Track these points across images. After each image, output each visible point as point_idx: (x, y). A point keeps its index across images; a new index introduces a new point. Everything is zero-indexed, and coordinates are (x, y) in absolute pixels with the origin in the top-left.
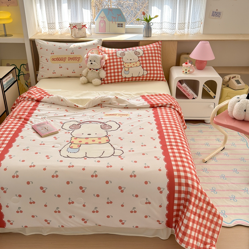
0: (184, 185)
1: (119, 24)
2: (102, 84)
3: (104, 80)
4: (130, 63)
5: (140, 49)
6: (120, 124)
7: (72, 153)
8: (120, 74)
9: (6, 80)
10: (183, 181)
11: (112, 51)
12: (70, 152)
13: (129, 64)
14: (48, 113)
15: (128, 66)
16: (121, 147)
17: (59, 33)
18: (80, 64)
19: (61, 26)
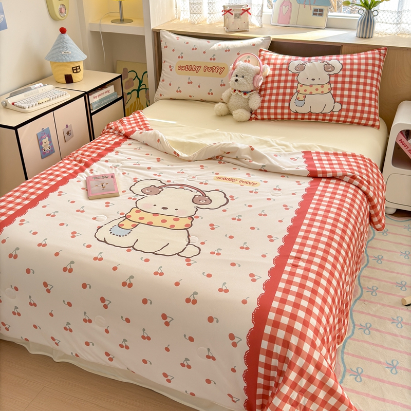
0: (281, 342)
1: (316, 10)
2: (251, 119)
3: (256, 114)
4: (311, 86)
5: (338, 60)
6: (229, 199)
7: (115, 235)
8: (286, 104)
9: (99, 95)
10: (281, 334)
11: (283, 59)
12: (112, 234)
13: (308, 88)
14: (126, 160)
15: (305, 91)
16: (203, 243)
17: (208, 22)
18: (222, 80)
19: (210, 8)
